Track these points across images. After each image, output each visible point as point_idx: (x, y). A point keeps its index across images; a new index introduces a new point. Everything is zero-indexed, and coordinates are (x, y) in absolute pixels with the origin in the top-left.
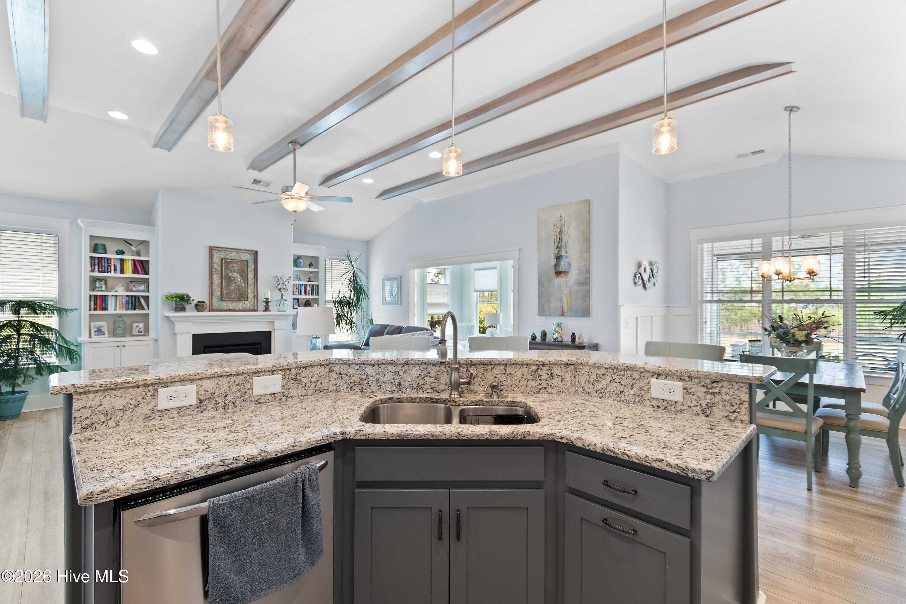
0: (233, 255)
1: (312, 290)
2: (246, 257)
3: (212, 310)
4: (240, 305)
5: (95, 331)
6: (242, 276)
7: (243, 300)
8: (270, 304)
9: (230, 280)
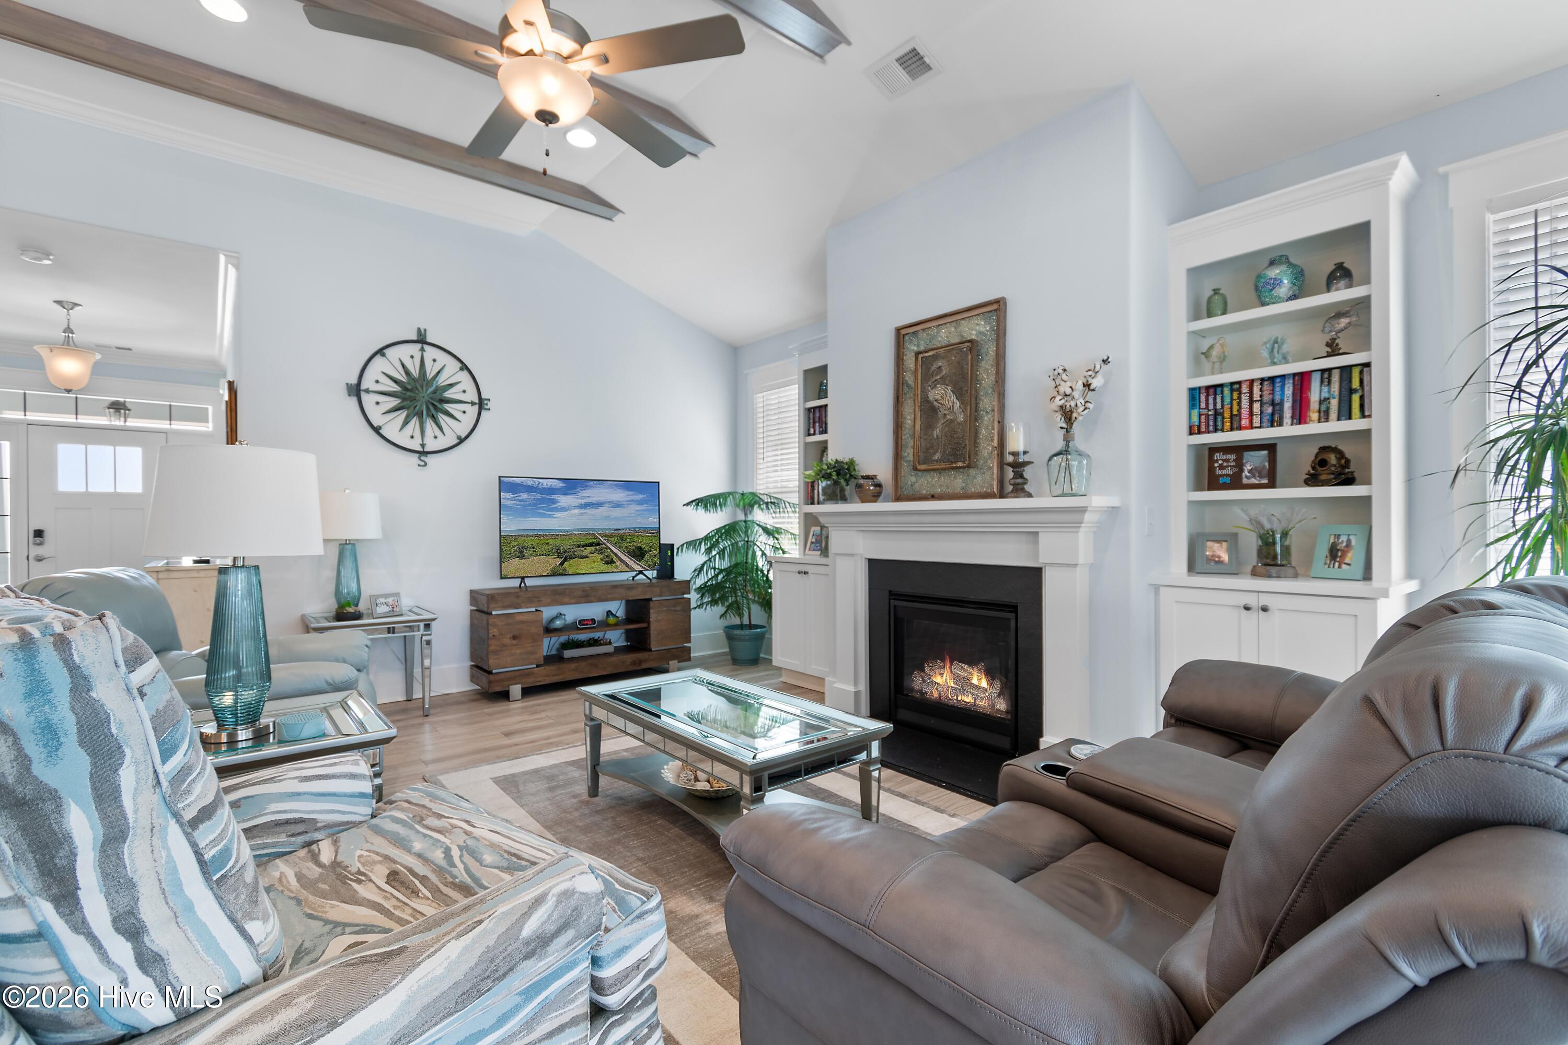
0: (945, 335)
1: (1347, 392)
2: (976, 328)
3: (898, 499)
4: (957, 482)
5: (812, 543)
6: (959, 393)
7: (960, 464)
8: (1028, 472)
9: (929, 410)
